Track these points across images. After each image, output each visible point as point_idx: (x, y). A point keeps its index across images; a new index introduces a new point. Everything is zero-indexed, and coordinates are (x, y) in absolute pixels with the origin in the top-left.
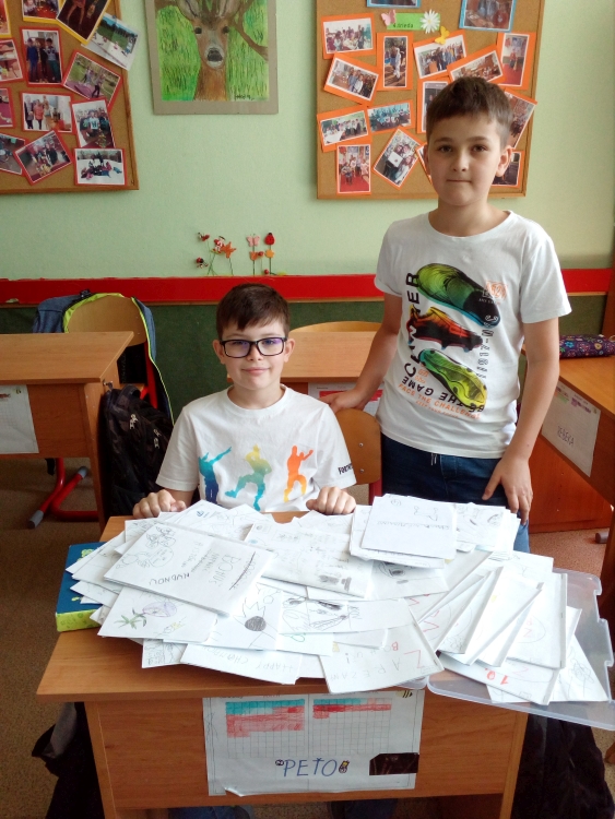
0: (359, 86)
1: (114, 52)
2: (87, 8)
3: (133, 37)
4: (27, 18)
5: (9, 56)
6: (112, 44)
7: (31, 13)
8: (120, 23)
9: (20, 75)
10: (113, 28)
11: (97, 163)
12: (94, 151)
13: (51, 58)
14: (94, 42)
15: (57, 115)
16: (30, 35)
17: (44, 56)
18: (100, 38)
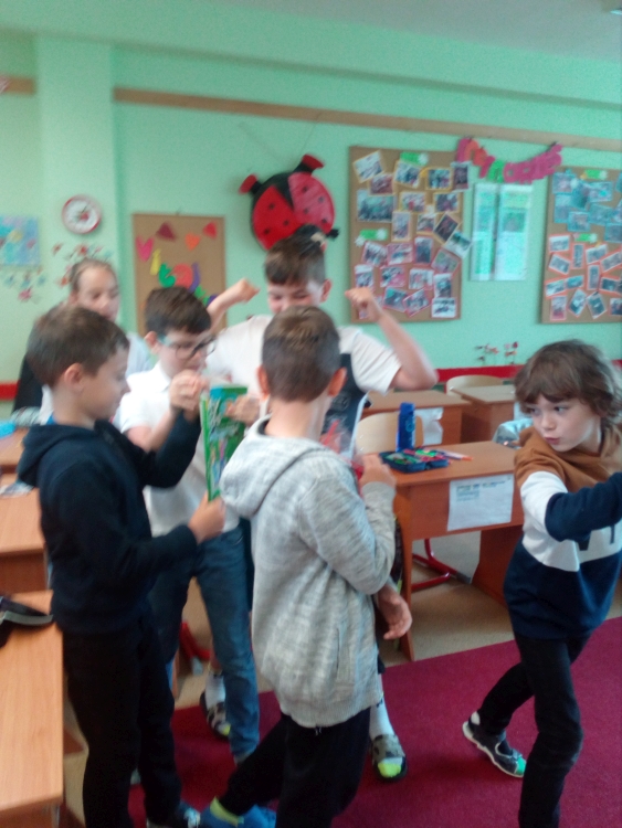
0: (563, 267)
1: (458, 249)
2: (448, 228)
3: (468, 243)
4: (419, 232)
5: (408, 250)
6: (458, 246)
7: (421, 230)
8: (463, 236)
9: (411, 260)
10: (460, 238)
11: (442, 306)
12: (442, 299)
13: (427, 251)
15: (425, 281)
16: (419, 240)
17: (424, 250)
18: (452, 242)
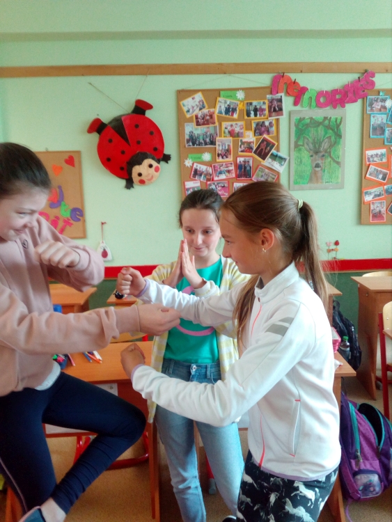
0: (381, 176)
1: (276, 165)
2: (266, 149)
3: (285, 159)
4: (240, 153)
5: (230, 168)
6: (276, 162)
7: (242, 151)
8: (279, 154)
9: (234, 176)
10: (277, 156)
13: (248, 168)
14: (268, 162)
16: (240, 160)
17: (245, 168)
18: (270, 160)
